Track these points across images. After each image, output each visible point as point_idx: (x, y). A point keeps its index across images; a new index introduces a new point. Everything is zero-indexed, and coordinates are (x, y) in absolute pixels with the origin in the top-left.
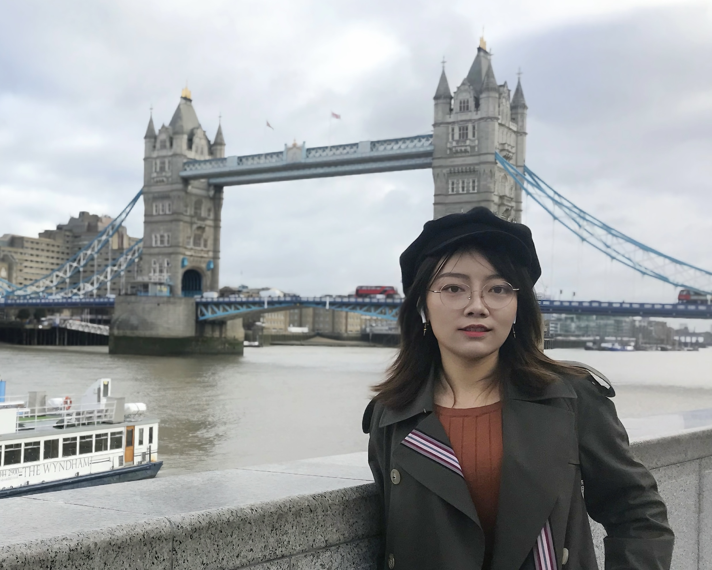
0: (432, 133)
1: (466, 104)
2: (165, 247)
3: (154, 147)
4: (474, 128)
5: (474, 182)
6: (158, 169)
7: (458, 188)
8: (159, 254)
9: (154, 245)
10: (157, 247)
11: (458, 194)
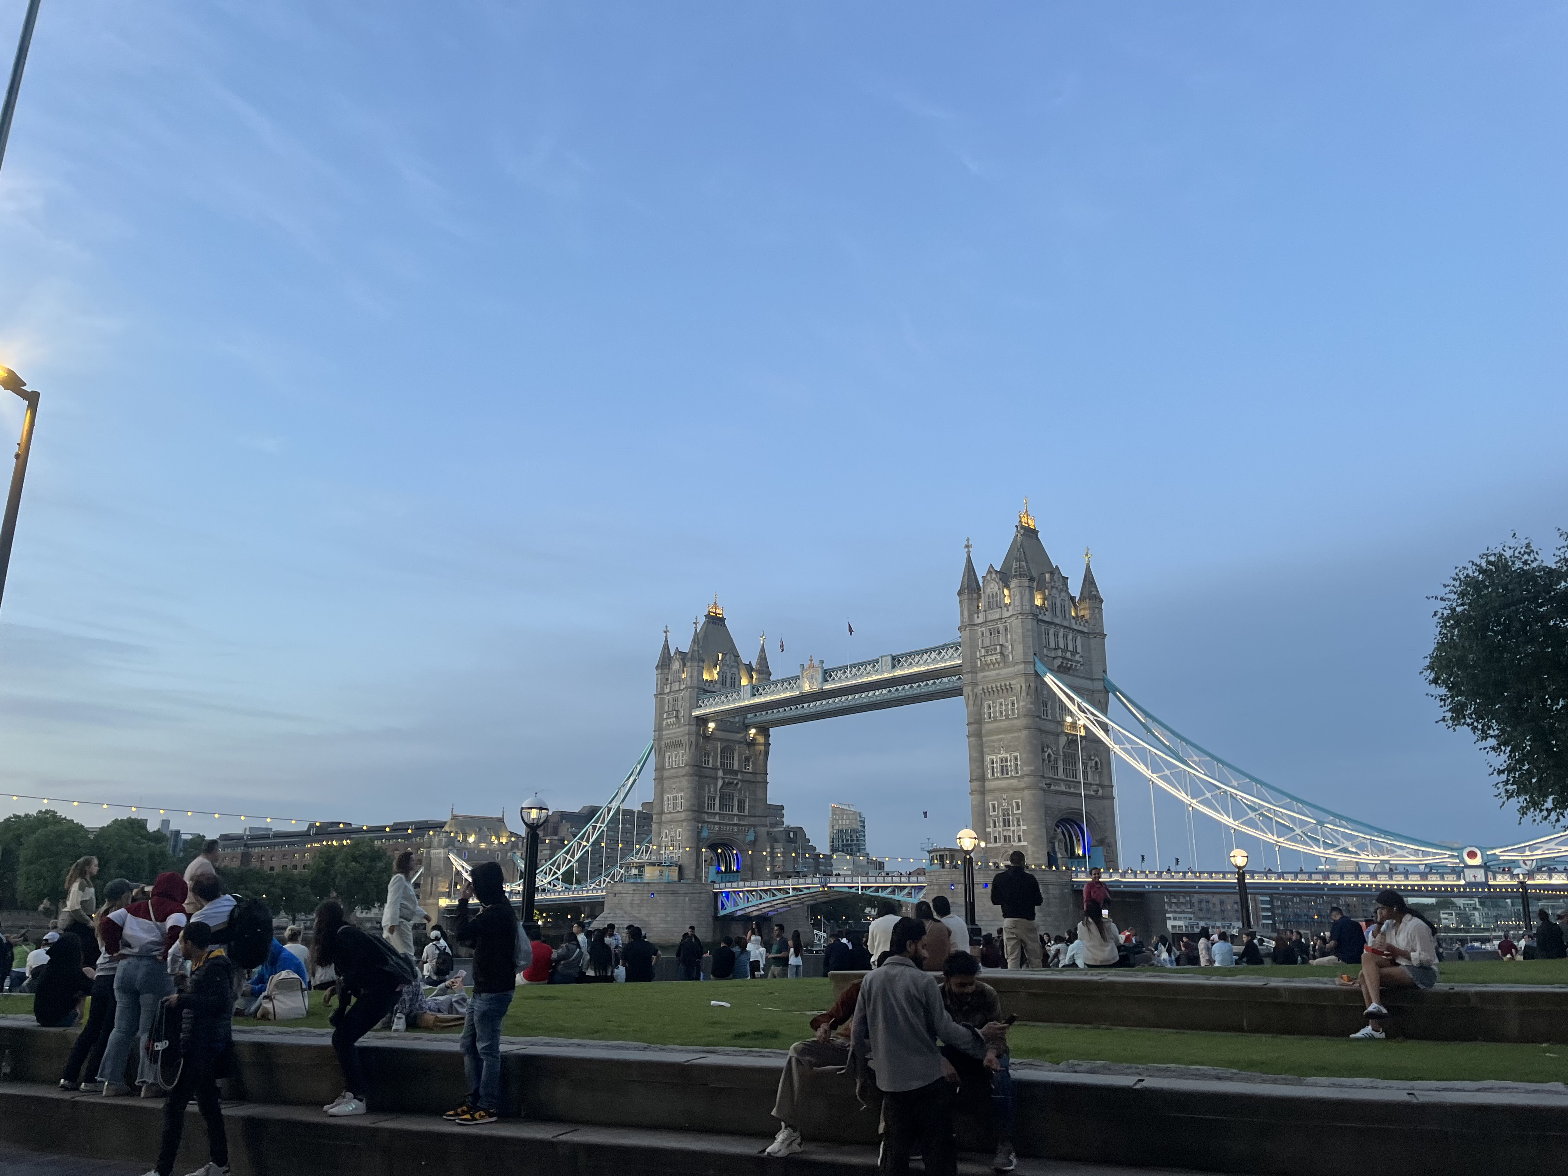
0: (960, 640)
1: (995, 599)
2: (678, 812)
3: (667, 679)
4: (1006, 629)
5: (1013, 704)
6: (671, 709)
7: (995, 712)
8: (671, 821)
9: (666, 811)
10: (670, 813)
11: (996, 720)
